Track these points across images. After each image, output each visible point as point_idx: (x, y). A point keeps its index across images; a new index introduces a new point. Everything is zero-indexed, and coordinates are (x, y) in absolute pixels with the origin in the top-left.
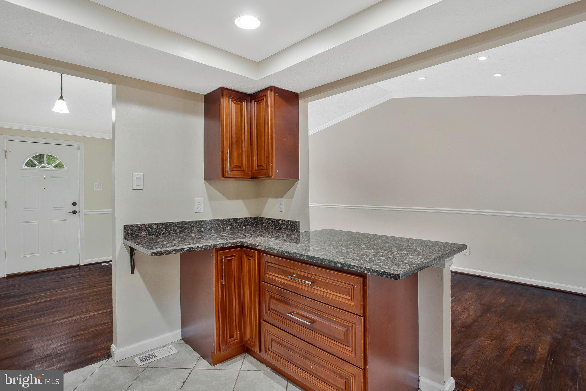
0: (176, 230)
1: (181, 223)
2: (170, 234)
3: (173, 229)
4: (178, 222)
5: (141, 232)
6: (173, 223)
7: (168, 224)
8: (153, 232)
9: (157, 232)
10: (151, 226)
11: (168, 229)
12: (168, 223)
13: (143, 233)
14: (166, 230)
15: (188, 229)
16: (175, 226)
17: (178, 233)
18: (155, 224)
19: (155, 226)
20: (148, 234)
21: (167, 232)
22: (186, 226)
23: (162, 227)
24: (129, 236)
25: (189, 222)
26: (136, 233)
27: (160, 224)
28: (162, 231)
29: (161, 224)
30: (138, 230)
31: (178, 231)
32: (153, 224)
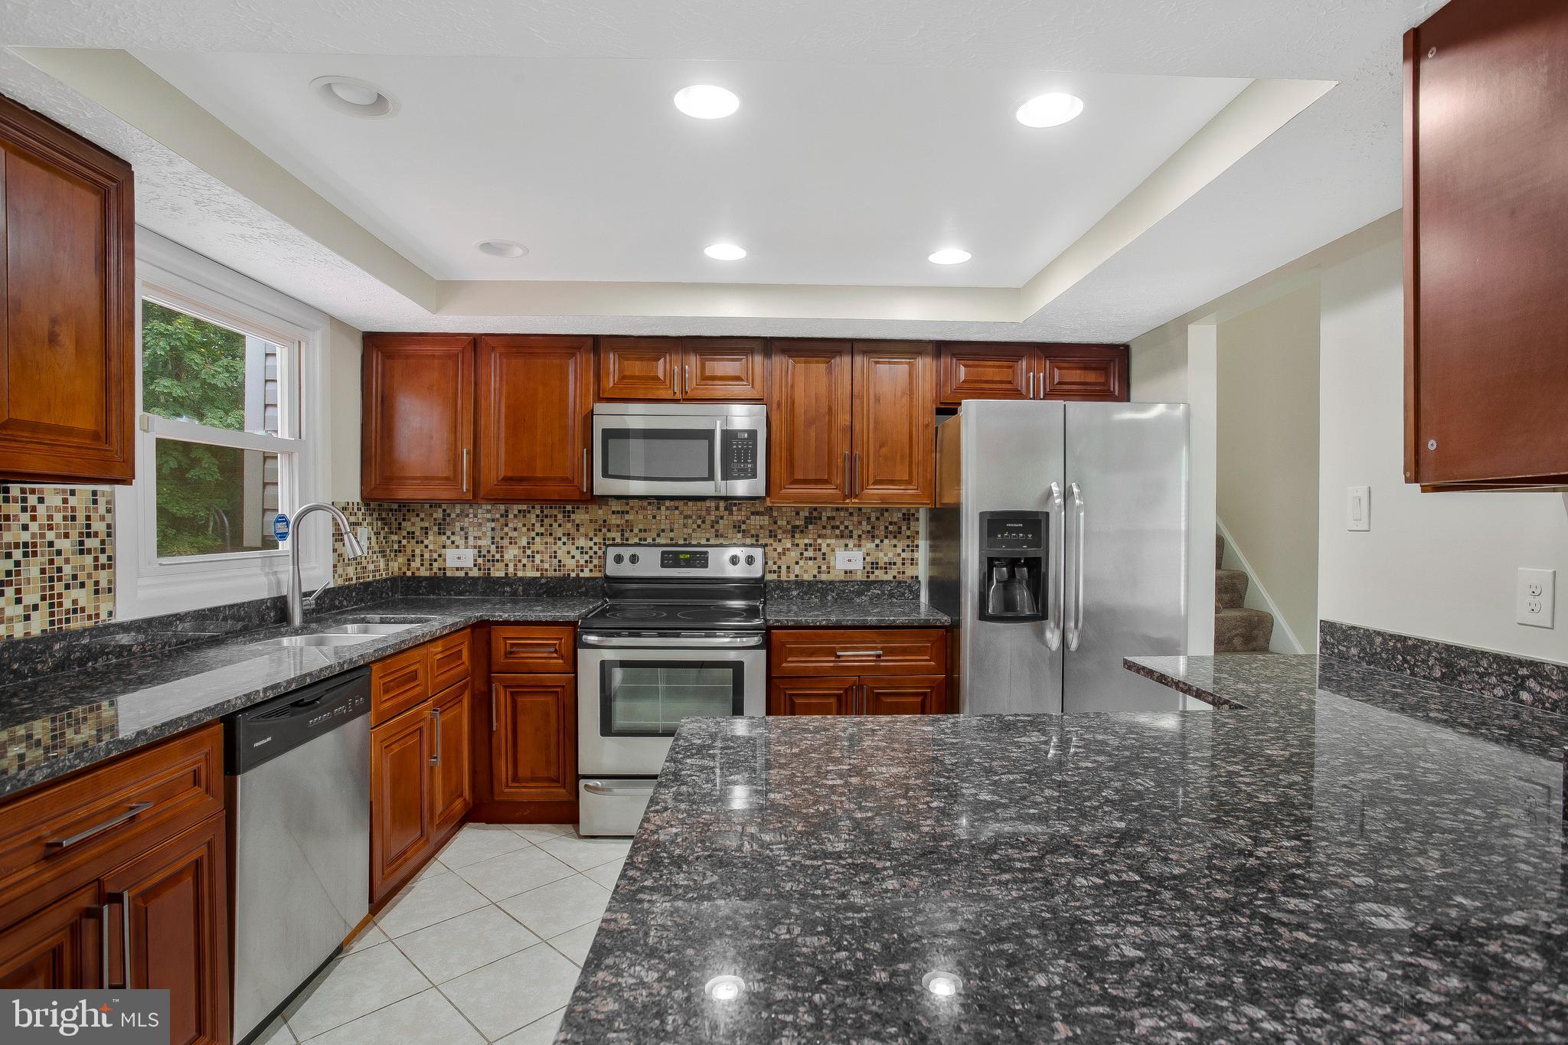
0: (1431, 668)
1: (1448, 648)
2: (1413, 674)
3: (1423, 661)
4: (1437, 644)
5: (1350, 648)
6: (1424, 642)
7: (1410, 643)
8: (1373, 655)
9: (1382, 658)
10: (1369, 635)
11: (1409, 658)
12: (1410, 638)
13: (1354, 651)
14: (1405, 660)
15: (1470, 677)
16: (1429, 654)
17: (1436, 679)
18: (1379, 633)
19: (1379, 640)
20: (1363, 658)
21: (1406, 665)
22: (1463, 663)
23: (1395, 647)
24: (1327, 648)
25: (1473, 652)
26: (1340, 647)
27: (1390, 635)
28: (1394, 658)
29: (1392, 636)
30: (1344, 641)
31: (1437, 674)
32: (1375, 631)
